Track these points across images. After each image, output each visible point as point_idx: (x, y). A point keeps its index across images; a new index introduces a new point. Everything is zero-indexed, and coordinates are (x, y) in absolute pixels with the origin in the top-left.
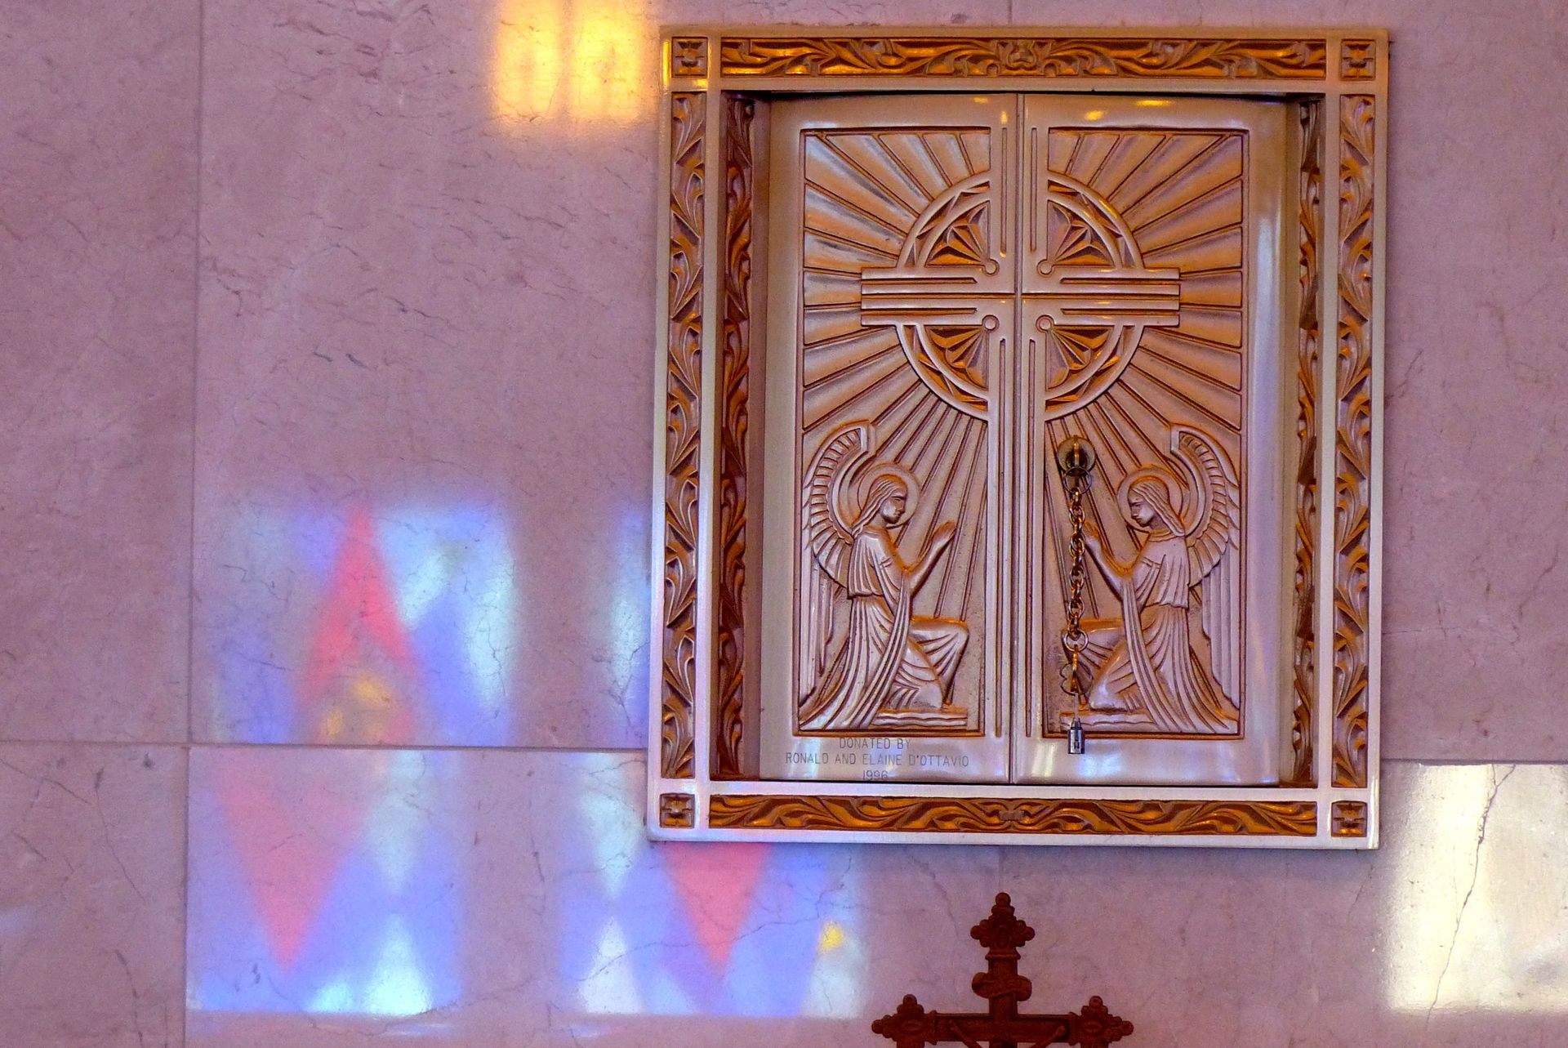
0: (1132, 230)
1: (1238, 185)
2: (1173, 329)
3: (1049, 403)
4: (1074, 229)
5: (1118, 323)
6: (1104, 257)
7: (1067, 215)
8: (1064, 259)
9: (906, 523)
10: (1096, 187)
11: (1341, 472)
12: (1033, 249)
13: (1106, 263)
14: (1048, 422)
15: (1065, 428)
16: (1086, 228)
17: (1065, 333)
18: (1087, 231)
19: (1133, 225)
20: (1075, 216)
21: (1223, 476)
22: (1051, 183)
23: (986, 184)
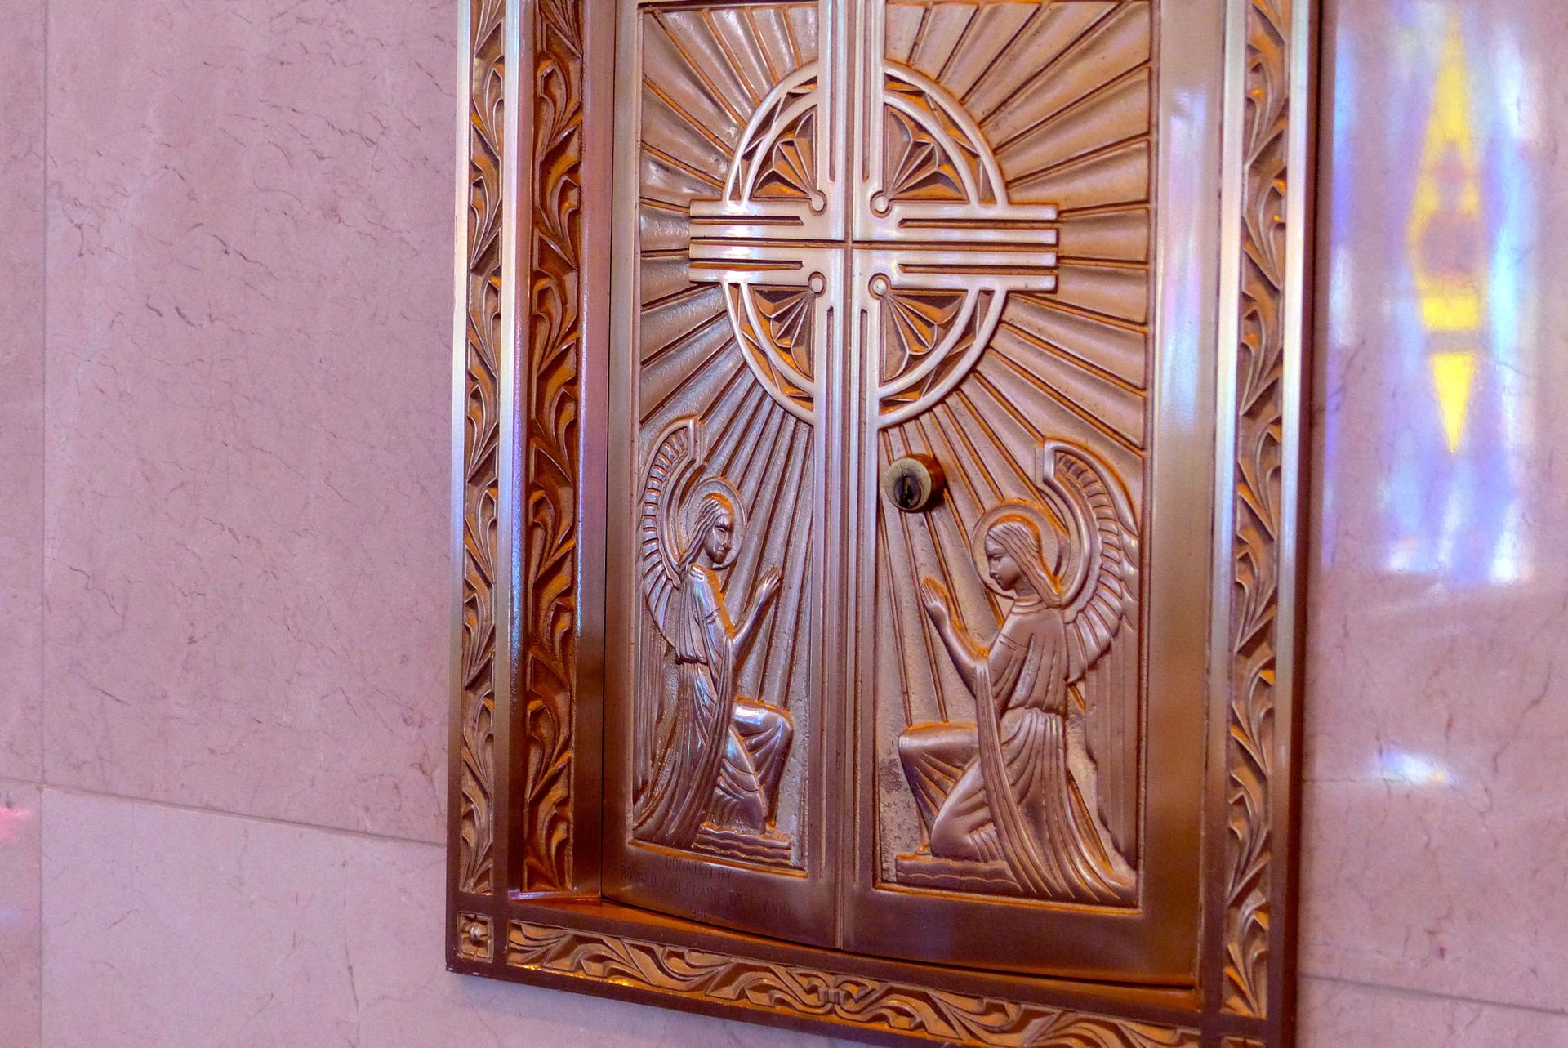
0: (994, 146)
1: (1144, 75)
2: (1048, 296)
3: (887, 403)
4: (918, 145)
5: (973, 285)
6: (957, 189)
7: (909, 125)
8: (905, 191)
9: (733, 564)
10: (947, 82)
11: (1244, 527)
12: (865, 176)
13: (959, 196)
14: (884, 430)
15: (905, 440)
16: (933, 145)
17: (906, 302)
18: (933, 149)
19: (997, 138)
20: (921, 128)
21: (1119, 519)
22: (890, 78)
23: (813, 81)
